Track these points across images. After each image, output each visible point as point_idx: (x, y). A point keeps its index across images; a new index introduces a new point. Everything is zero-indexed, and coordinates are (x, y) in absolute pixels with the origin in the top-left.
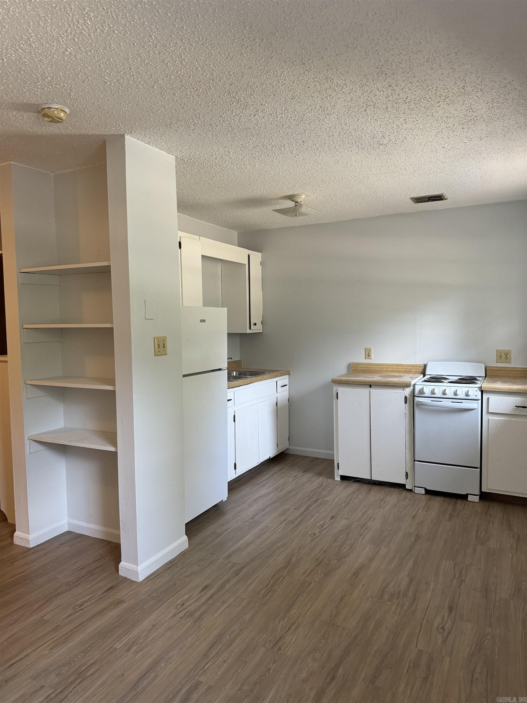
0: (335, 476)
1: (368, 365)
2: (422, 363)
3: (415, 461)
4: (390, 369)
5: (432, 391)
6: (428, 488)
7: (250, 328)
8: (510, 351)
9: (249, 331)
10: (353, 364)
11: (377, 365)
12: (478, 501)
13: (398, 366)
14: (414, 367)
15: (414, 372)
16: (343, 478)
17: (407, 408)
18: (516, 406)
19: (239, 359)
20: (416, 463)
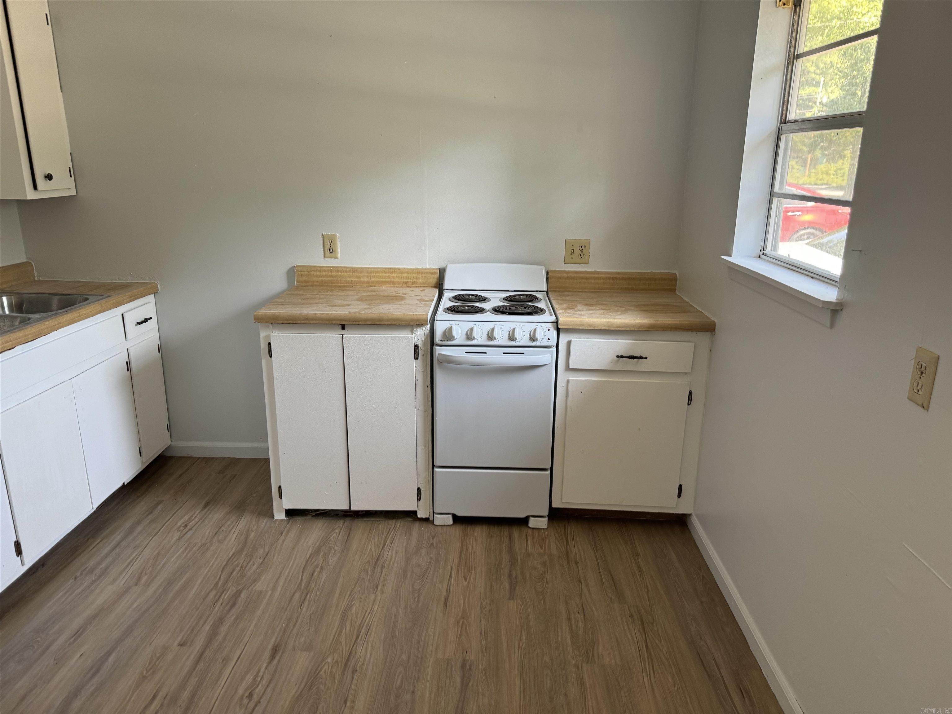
0: (275, 511)
1: (331, 271)
2: (435, 266)
3: (433, 466)
4: (377, 280)
5: (467, 334)
6: (459, 514)
7: (35, 187)
8: (589, 242)
9: (31, 195)
10: (299, 268)
11: (350, 271)
12: (545, 526)
13: (392, 273)
14: (422, 273)
15: (423, 283)
16: (291, 513)
17: (420, 368)
18: (618, 357)
19: (25, 260)
20: (436, 471)
